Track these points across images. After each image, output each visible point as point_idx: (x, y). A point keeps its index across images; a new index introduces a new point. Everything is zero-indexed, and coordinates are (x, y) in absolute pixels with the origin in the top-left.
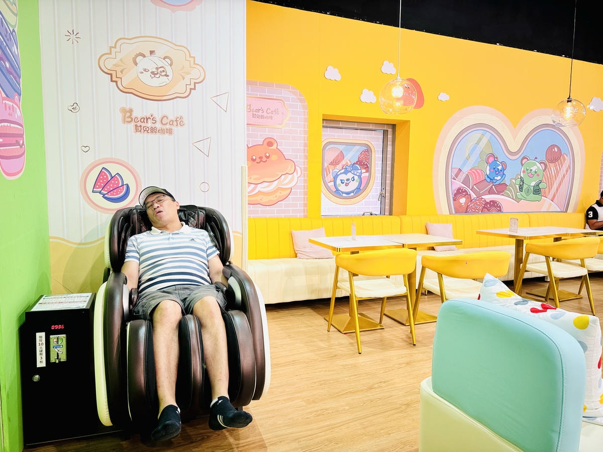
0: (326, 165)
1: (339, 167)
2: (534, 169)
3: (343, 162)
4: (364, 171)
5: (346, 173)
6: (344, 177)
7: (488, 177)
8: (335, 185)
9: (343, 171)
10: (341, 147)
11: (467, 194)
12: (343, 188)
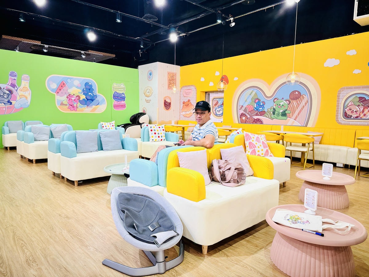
1: (217, 106)
2: (281, 104)
3: (218, 104)
5: (219, 108)
6: (218, 109)
7: (255, 108)
8: (216, 112)
10: (217, 100)
11: (246, 115)
12: (218, 113)
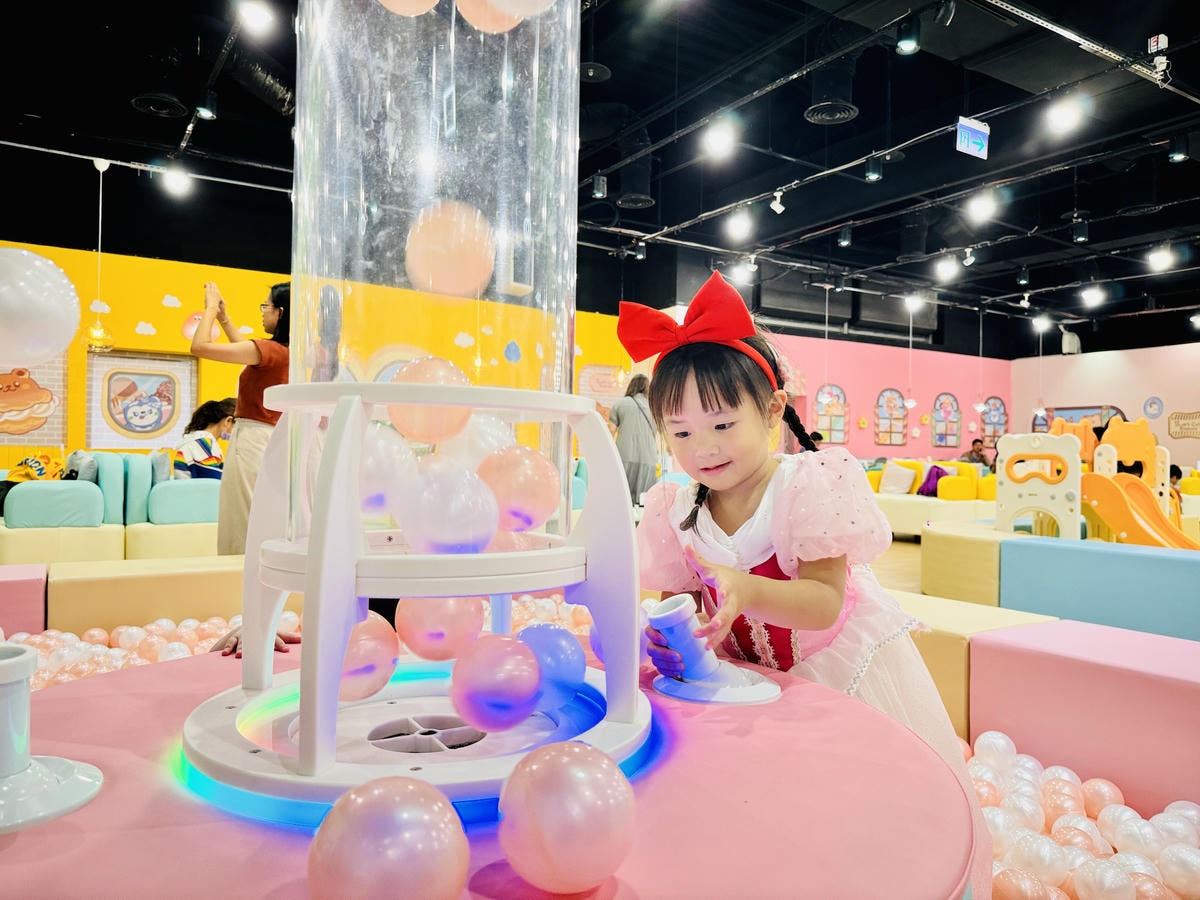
0: (113, 396)
4: (165, 403)
5: (140, 405)
8: (126, 418)
9: (137, 402)
